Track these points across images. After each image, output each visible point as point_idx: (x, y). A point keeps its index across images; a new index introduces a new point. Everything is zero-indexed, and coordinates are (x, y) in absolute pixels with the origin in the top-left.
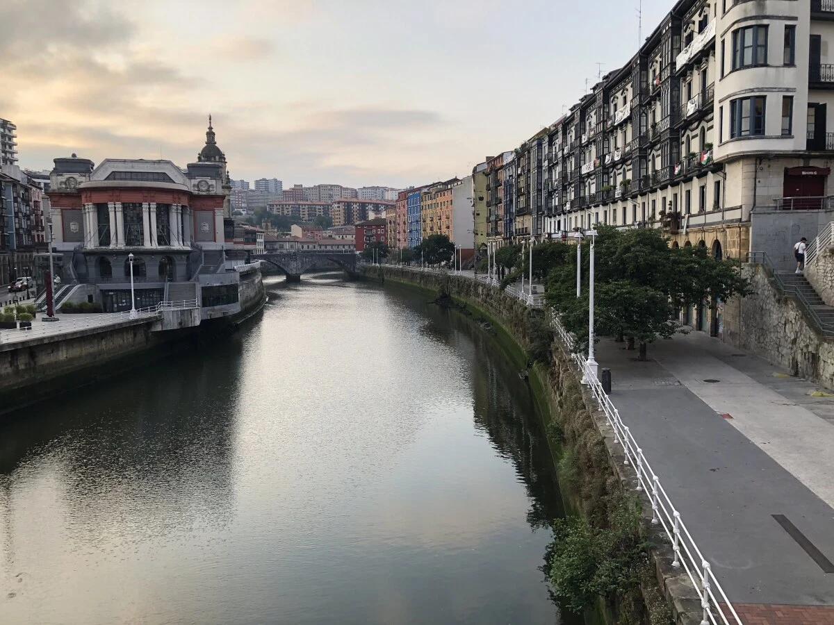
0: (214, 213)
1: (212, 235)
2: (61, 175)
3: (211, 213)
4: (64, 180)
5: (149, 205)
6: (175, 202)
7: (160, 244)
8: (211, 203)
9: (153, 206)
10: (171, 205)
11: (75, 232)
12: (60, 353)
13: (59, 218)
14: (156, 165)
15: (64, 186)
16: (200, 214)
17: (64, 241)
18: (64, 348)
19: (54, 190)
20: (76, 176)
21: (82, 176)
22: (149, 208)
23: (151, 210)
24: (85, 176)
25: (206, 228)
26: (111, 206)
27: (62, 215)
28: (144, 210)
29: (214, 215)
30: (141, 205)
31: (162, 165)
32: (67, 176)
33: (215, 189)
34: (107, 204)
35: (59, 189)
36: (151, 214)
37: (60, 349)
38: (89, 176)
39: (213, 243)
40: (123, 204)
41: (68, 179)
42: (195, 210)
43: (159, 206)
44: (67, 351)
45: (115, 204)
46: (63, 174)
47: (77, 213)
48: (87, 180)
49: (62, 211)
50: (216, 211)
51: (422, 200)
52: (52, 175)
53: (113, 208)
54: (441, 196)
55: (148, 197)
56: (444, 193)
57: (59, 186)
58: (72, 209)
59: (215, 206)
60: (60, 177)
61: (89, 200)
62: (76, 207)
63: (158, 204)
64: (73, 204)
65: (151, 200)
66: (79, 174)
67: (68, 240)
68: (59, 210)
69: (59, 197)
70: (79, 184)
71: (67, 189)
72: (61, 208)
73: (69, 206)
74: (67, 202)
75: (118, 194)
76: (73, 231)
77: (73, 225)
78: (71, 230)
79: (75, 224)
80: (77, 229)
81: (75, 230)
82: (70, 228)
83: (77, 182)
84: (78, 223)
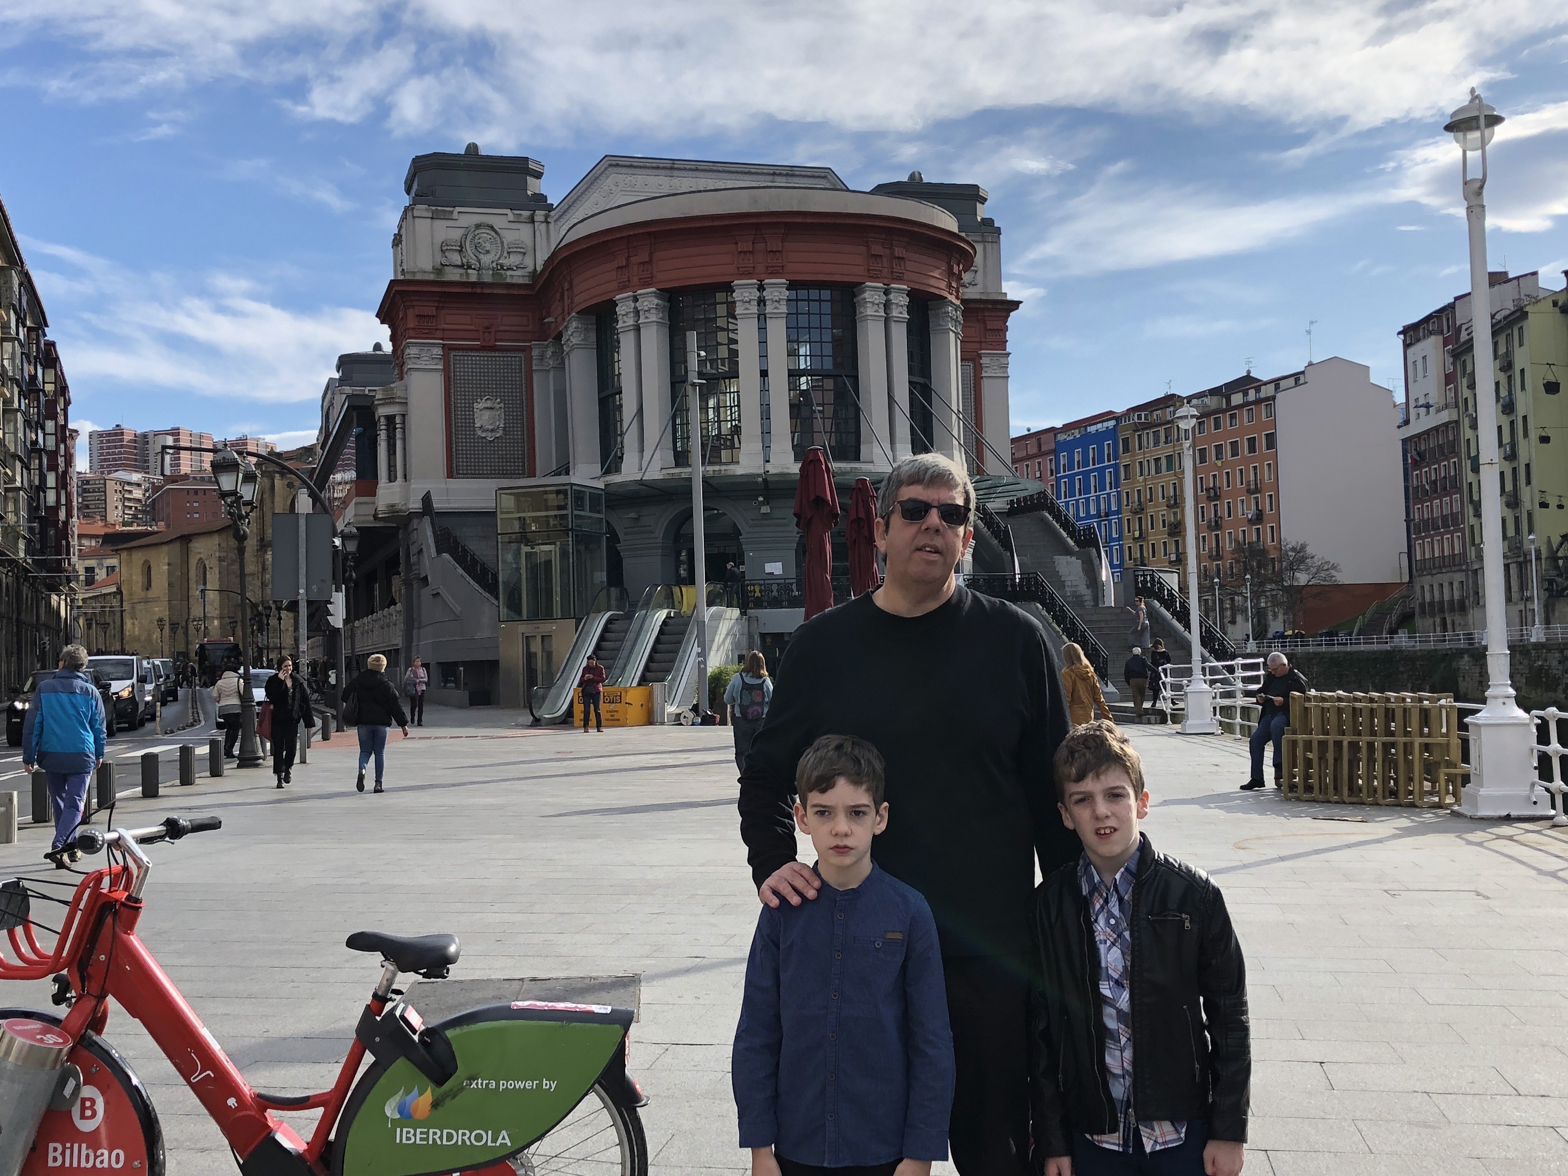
0: (979, 368)
2: (448, 217)
4: (456, 235)
5: (887, 292)
9: (901, 300)
11: (490, 437)
13: (437, 381)
17: (450, 475)
19: (421, 272)
22: (887, 306)
23: (895, 313)
24: (532, 221)
27: (446, 371)
28: (866, 310)
30: (860, 290)
32: (466, 218)
33: (979, 277)
34: (725, 287)
35: (439, 270)
40: (795, 286)
41: (470, 232)
43: (912, 300)
45: (761, 288)
46: (452, 212)
47: (500, 365)
48: (538, 233)
49: (445, 358)
50: (984, 361)
51: (1126, 449)
52: (416, 213)
53: (752, 303)
54: (1217, 426)
55: (885, 260)
56: (1233, 417)
57: (439, 259)
58: (482, 348)
59: (981, 342)
60: (440, 225)
61: (635, 280)
62: (496, 340)
63: (912, 294)
64: (487, 328)
65: (892, 272)
66: (508, 211)
67: (467, 470)
68: (437, 351)
69: (438, 299)
70: (509, 253)
71: (470, 271)
72: (444, 345)
73: (475, 335)
74: (468, 319)
75: (775, 244)
76: (484, 435)
77: (483, 412)
78: (479, 433)
79: (491, 408)
80: (498, 427)
81: (492, 431)
82: (474, 423)
83: (502, 243)
84: (502, 405)
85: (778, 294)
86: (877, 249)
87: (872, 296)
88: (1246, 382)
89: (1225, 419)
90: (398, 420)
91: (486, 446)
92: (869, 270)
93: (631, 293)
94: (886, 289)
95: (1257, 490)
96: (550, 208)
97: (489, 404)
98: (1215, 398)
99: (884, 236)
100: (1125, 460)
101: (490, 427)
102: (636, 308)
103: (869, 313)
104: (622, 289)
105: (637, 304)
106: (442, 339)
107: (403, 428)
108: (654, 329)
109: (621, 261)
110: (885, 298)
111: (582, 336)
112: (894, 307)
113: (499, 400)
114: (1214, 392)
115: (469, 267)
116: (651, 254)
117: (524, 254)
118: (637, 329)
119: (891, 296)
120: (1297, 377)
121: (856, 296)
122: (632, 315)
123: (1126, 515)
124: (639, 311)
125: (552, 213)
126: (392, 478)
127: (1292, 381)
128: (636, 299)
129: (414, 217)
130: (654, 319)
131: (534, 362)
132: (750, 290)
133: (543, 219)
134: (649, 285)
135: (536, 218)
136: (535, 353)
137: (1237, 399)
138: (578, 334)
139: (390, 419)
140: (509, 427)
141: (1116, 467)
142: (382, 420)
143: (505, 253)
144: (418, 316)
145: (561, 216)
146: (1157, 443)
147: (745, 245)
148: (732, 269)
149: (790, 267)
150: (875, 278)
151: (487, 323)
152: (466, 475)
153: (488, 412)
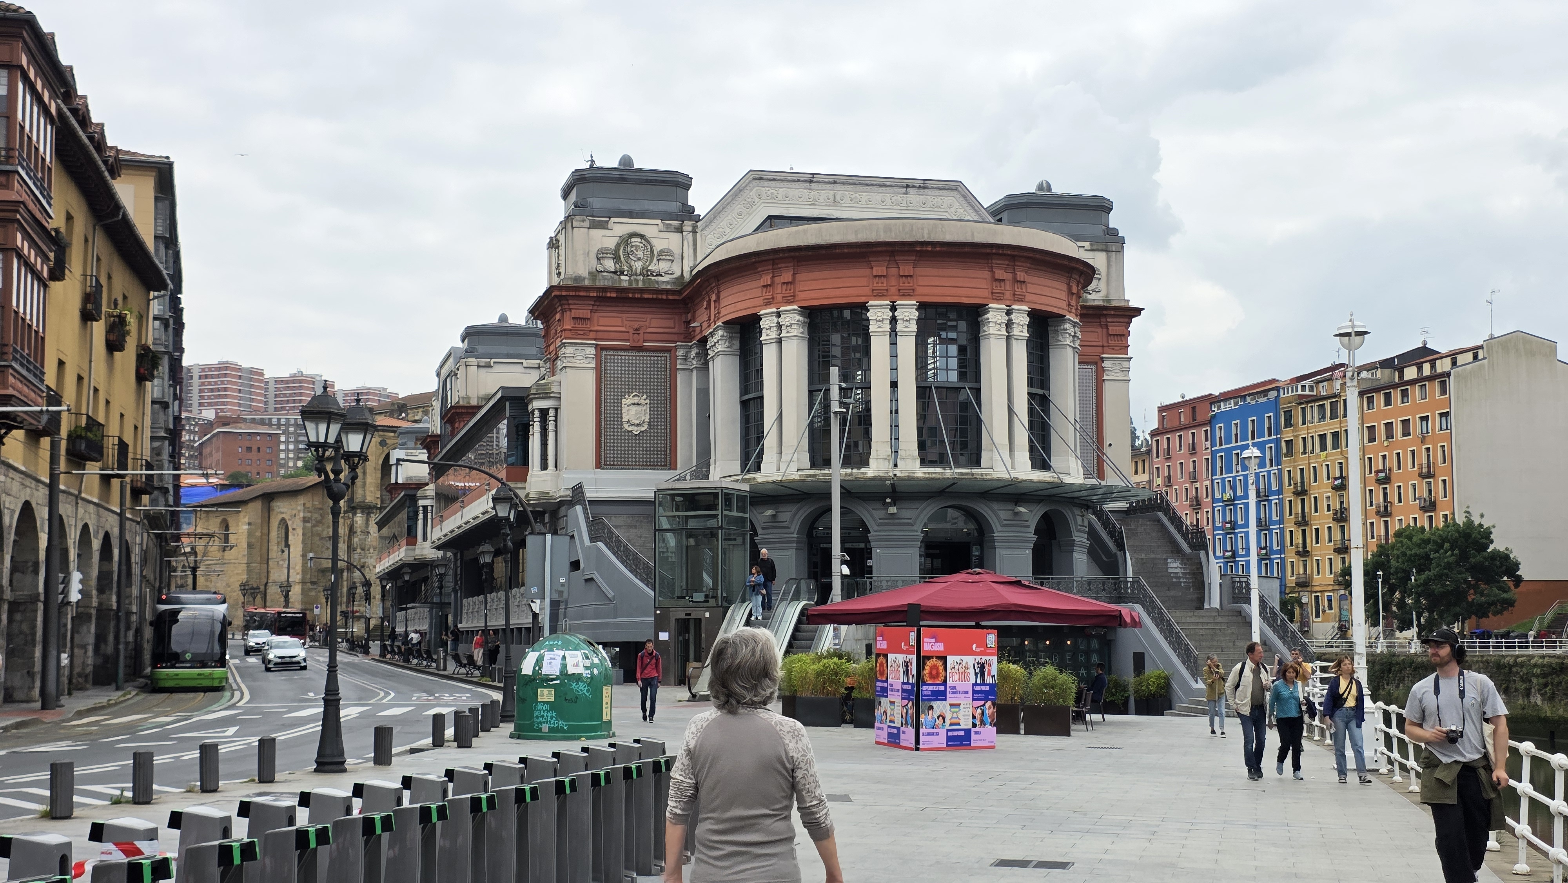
0: (1100, 371)
1: (1091, 452)
2: (603, 226)
4: (611, 243)
5: (1008, 313)
7: (1033, 461)
8: (1088, 336)
9: (1021, 320)
10: (1061, 317)
11: (636, 430)
13: (590, 378)
14: (913, 196)
15: (610, 265)
17: (599, 466)
19: (577, 279)
20: (650, 228)
21: (668, 229)
22: (1009, 325)
23: (1016, 331)
24: (680, 230)
26: (877, 315)
27: (598, 369)
28: (989, 329)
29: (1101, 379)
30: (984, 311)
32: (620, 227)
33: (1102, 285)
34: (860, 307)
35: (594, 275)
36: (1014, 344)
38: (694, 232)
40: (921, 307)
41: (626, 240)
43: (1032, 320)
45: (893, 309)
46: (607, 222)
47: (647, 364)
48: (685, 243)
49: (598, 358)
50: (1106, 364)
51: (1288, 424)
52: (575, 224)
53: (885, 322)
54: (1388, 402)
55: (1007, 283)
56: (1405, 394)
57: (594, 264)
58: (632, 348)
59: (1103, 346)
60: (597, 233)
61: (779, 297)
62: (644, 341)
63: (1032, 314)
64: (636, 330)
65: (1014, 295)
66: (659, 222)
67: (614, 461)
68: (591, 351)
69: (593, 303)
70: (658, 260)
71: (623, 277)
72: (597, 345)
73: (625, 336)
74: (618, 322)
75: (907, 269)
76: (630, 429)
77: (630, 407)
78: (626, 426)
79: (638, 404)
80: (644, 422)
81: (638, 425)
82: (622, 418)
83: (652, 251)
84: (648, 401)
85: (909, 314)
86: (1000, 274)
87: (995, 316)
88: (1422, 354)
89: (1396, 395)
90: (552, 413)
91: (632, 439)
92: (992, 293)
93: (775, 310)
94: (1008, 310)
95: (1430, 475)
96: (698, 219)
97: (636, 400)
98: (1387, 372)
99: (1007, 262)
100: (1288, 435)
101: (637, 422)
102: (778, 323)
103: (991, 332)
104: (768, 303)
105: (780, 320)
106: (595, 340)
107: (556, 421)
108: (795, 342)
109: (766, 279)
110: (1007, 318)
111: (727, 344)
112: (1015, 326)
113: (645, 396)
114: (1386, 364)
115: (622, 273)
116: (794, 275)
117: (673, 261)
118: (779, 341)
119: (1013, 317)
120: (1475, 351)
121: (980, 316)
122: (775, 329)
123: (1288, 496)
124: (781, 326)
125: (699, 224)
126: (544, 466)
127: (1469, 356)
128: (779, 315)
129: (573, 228)
130: (795, 334)
131: (678, 362)
132: (883, 310)
133: (690, 229)
134: (789, 302)
135: (685, 228)
136: (680, 353)
137: (1410, 373)
138: (723, 342)
139: (544, 412)
140: (654, 422)
141: (1277, 441)
142: (537, 413)
143: (655, 259)
144: (573, 318)
145: (706, 226)
146: (1322, 417)
147: (879, 270)
148: (867, 291)
149: (920, 290)
150: (998, 300)
151: (636, 325)
152: (613, 466)
153: (635, 408)
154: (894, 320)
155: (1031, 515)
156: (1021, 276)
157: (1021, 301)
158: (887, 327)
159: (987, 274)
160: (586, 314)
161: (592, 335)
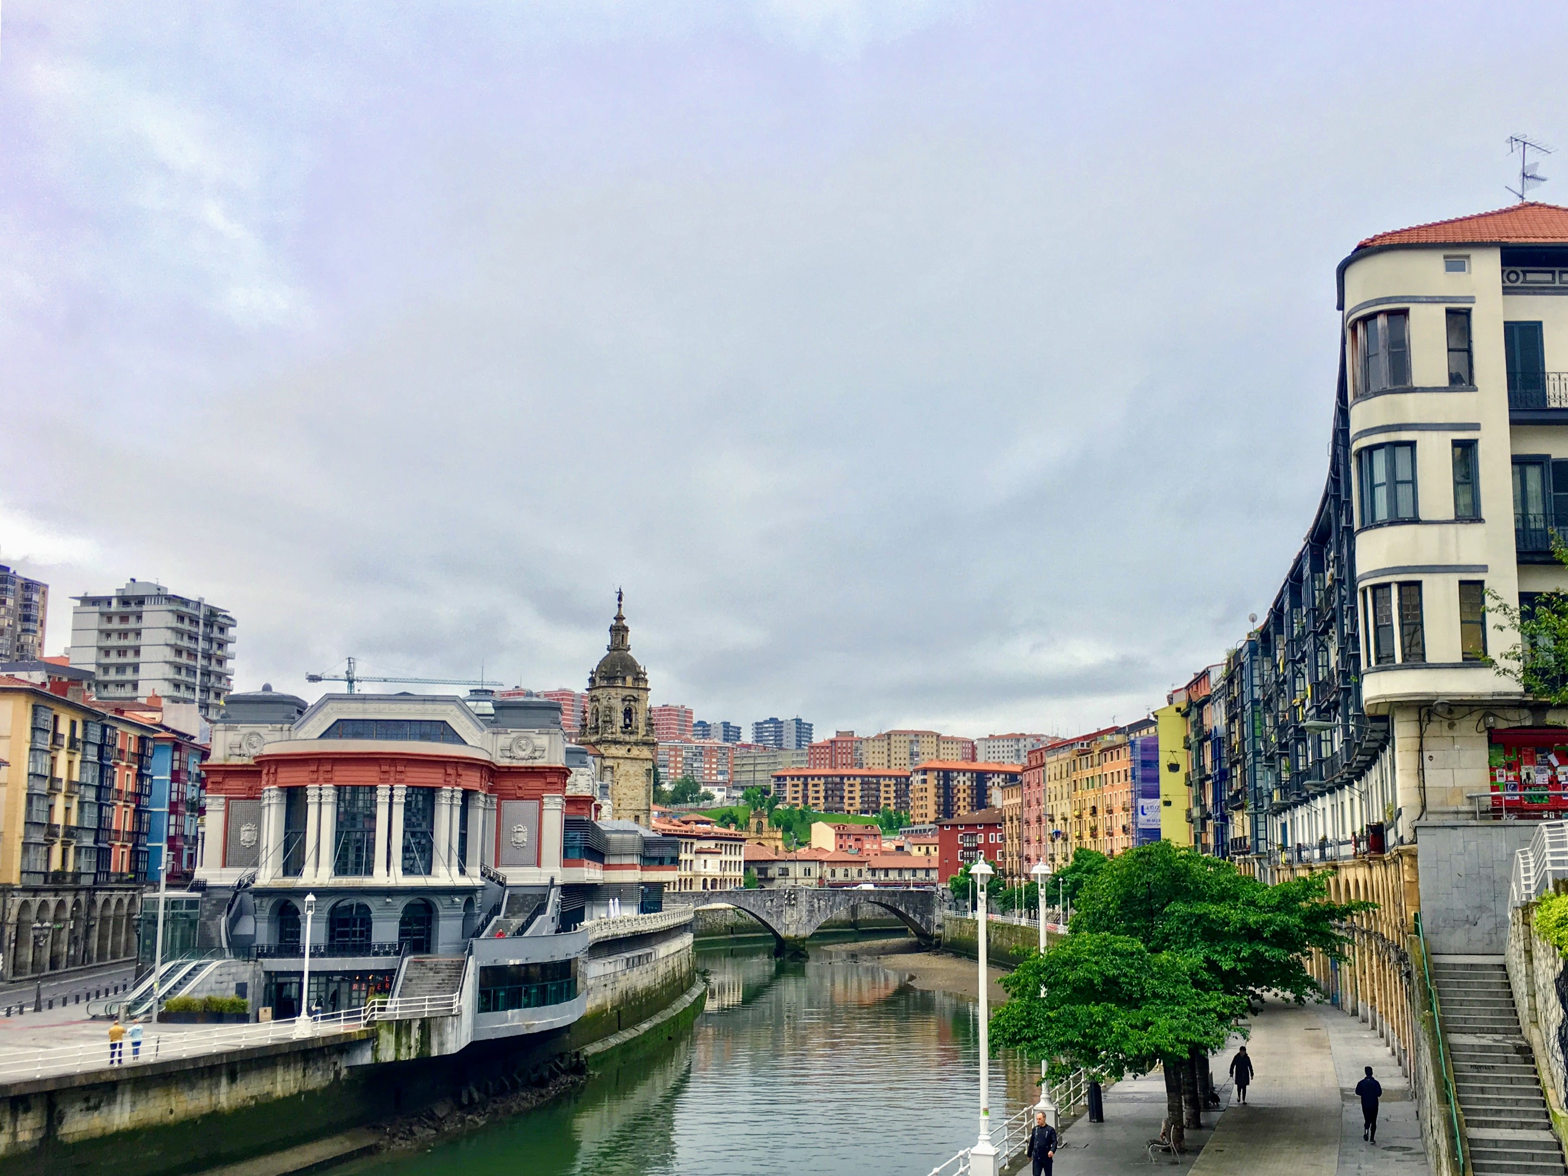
0: (542, 804)
1: (534, 854)
2: (235, 729)
3: (534, 804)
4: (238, 739)
5: (392, 789)
6: (447, 783)
7: (408, 871)
8: (535, 784)
9: (400, 792)
10: (440, 789)
11: (248, 845)
12: (117, 1109)
13: (219, 817)
14: (429, 707)
15: (236, 752)
16: (509, 807)
17: (224, 865)
18: (128, 1098)
19: (218, 760)
20: (264, 730)
21: (274, 729)
22: (391, 797)
23: (395, 800)
24: (282, 730)
25: (523, 835)
26: (312, 792)
27: (227, 811)
28: (379, 800)
29: (541, 810)
30: (373, 789)
31: (439, 707)
32: (245, 730)
34: (304, 788)
35: (228, 757)
36: (395, 807)
37: (119, 1099)
38: (291, 731)
39: (535, 870)
40: (338, 788)
41: (247, 736)
42: (501, 798)
43: (413, 790)
44: (134, 1104)
46: (237, 727)
47: (257, 807)
49: (227, 805)
50: (545, 800)
52: (216, 728)
53: (316, 796)
55: (391, 773)
57: (229, 752)
58: (244, 798)
59: (544, 790)
60: (231, 733)
64: (250, 787)
66: (274, 726)
67: (230, 863)
68: (224, 800)
69: (223, 773)
70: (267, 748)
71: (243, 759)
72: (226, 797)
73: (243, 791)
74: (240, 783)
75: (329, 768)
76: (244, 845)
77: (245, 832)
78: (241, 843)
79: (250, 830)
80: (253, 840)
81: (249, 842)
82: (240, 838)
83: (264, 742)
84: (257, 828)
85: (329, 792)
86: (385, 769)
87: (383, 792)
91: (246, 851)
92: (381, 779)
96: (293, 722)
97: (248, 828)
101: (249, 840)
106: (225, 794)
110: (390, 792)
112: (396, 796)
113: (255, 825)
115: (243, 756)
125: (293, 726)
133: (287, 729)
145: (298, 727)
148: (308, 779)
149: (336, 779)
150: (383, 781)
151: (250, 785)
152: (233, 866)
153: (247, 833)
154: (321, 796)
155: (400, 903)
156: (399, 768)
157: (400, 782)
158: (316, 799)
159: (377, 768)
160: (220, 780)
161: (224, 791)
